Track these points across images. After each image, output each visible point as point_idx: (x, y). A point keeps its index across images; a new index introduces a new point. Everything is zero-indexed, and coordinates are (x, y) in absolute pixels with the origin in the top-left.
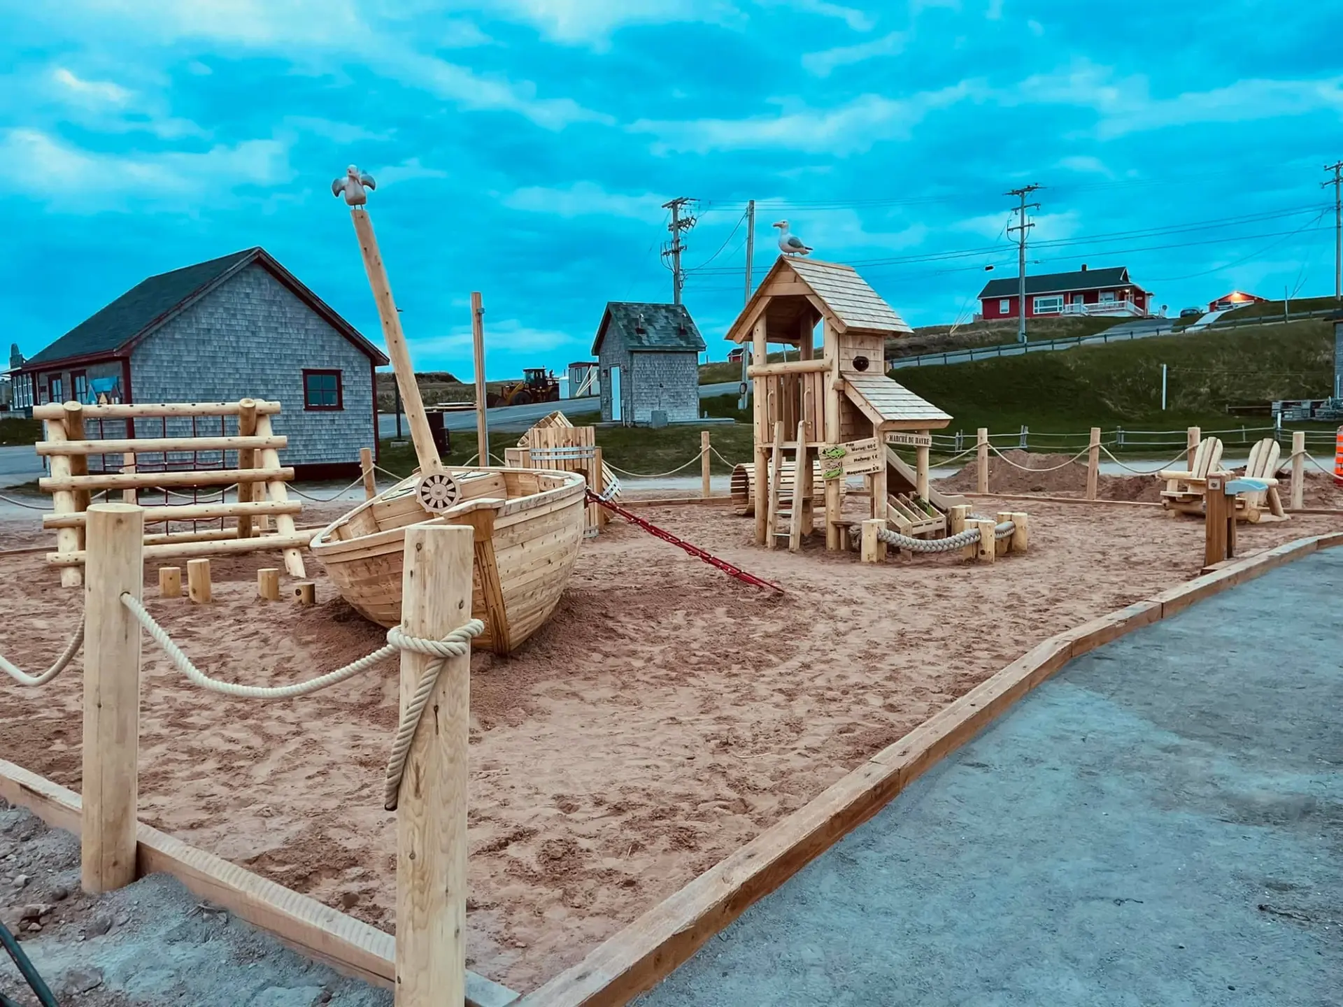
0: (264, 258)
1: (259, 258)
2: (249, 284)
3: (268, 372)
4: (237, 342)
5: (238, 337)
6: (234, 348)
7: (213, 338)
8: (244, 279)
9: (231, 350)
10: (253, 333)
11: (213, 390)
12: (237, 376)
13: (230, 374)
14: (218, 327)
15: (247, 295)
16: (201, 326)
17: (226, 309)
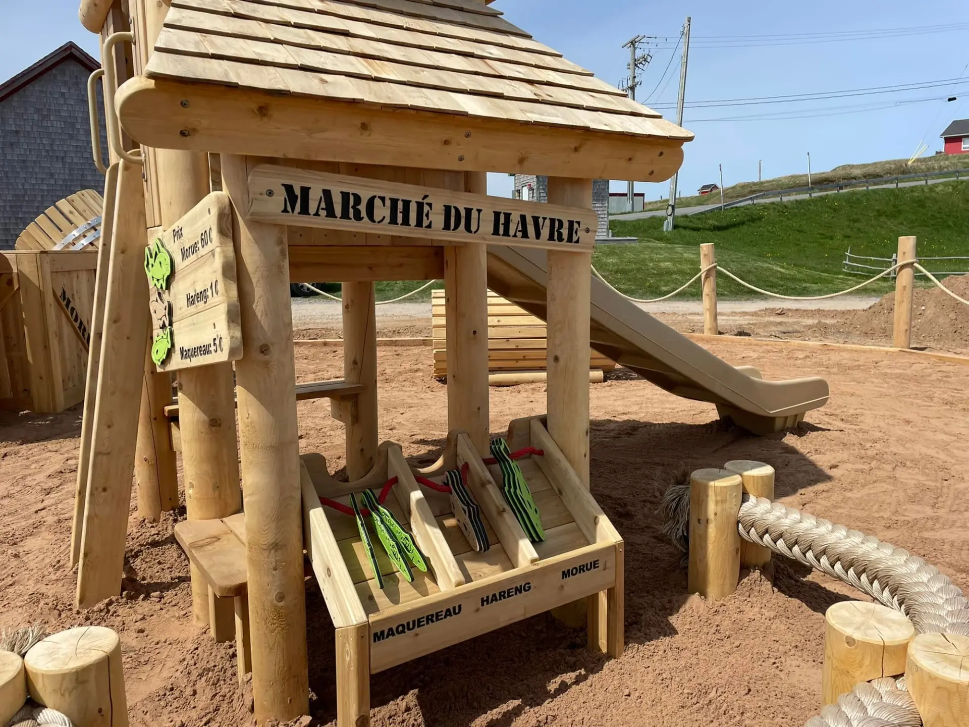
0: (77, 54)
1: (71, 53)
2: (65, 83)
3: (89, 178)
4: (52, 145)
5: (53, 140)
6: (47, 151)
7: (22, 140)
8: (59, 78)
9: (44, 154)
10: (71, 137)
11: (24, 196)
12: (52, 182)
13: (42, 179)
14: (28, 129)
15: (63, 94)
16: (8, 128)
17: (38, 111)
